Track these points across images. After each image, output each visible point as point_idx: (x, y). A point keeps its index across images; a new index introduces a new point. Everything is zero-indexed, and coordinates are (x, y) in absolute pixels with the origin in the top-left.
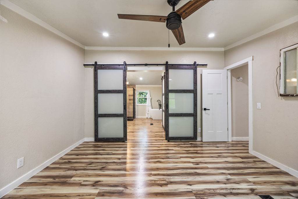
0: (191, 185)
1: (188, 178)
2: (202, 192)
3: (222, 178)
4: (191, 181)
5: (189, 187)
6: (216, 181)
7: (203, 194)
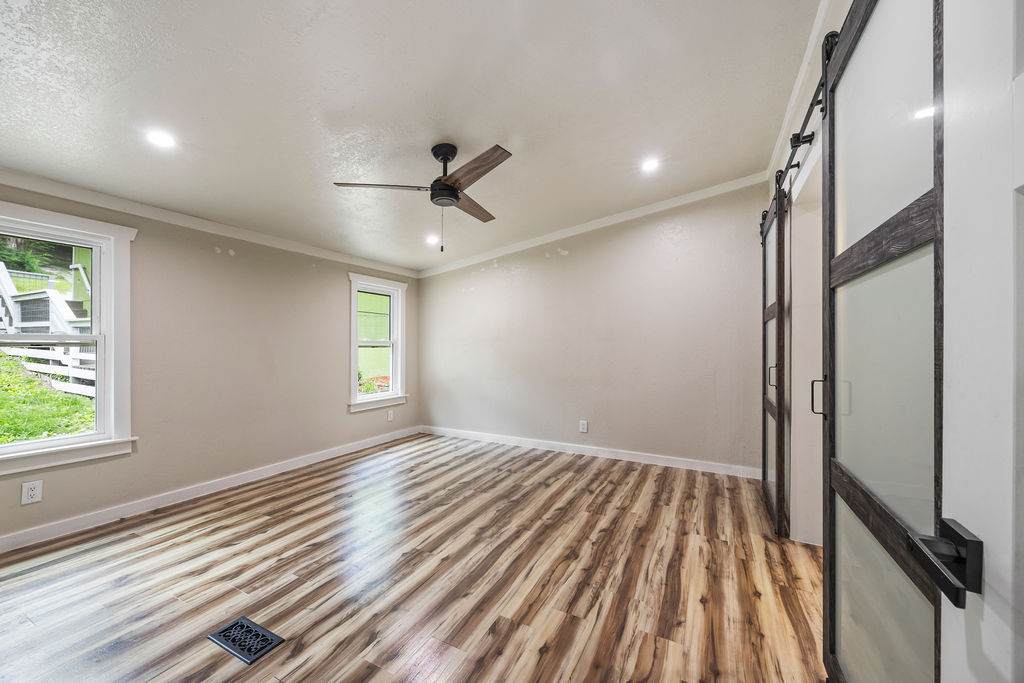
0: (443, 560)
1: (463, 568)
2: (414, 562)
3: (389, 631)
4: (452, 567)
5: (443, 555)
6: (402, 606)
7: (410, 560)
